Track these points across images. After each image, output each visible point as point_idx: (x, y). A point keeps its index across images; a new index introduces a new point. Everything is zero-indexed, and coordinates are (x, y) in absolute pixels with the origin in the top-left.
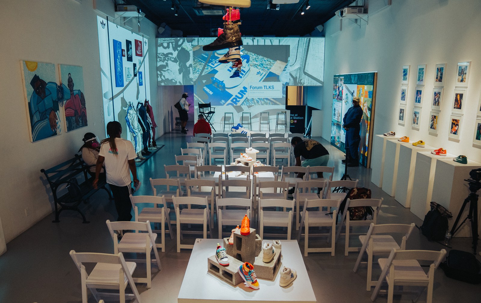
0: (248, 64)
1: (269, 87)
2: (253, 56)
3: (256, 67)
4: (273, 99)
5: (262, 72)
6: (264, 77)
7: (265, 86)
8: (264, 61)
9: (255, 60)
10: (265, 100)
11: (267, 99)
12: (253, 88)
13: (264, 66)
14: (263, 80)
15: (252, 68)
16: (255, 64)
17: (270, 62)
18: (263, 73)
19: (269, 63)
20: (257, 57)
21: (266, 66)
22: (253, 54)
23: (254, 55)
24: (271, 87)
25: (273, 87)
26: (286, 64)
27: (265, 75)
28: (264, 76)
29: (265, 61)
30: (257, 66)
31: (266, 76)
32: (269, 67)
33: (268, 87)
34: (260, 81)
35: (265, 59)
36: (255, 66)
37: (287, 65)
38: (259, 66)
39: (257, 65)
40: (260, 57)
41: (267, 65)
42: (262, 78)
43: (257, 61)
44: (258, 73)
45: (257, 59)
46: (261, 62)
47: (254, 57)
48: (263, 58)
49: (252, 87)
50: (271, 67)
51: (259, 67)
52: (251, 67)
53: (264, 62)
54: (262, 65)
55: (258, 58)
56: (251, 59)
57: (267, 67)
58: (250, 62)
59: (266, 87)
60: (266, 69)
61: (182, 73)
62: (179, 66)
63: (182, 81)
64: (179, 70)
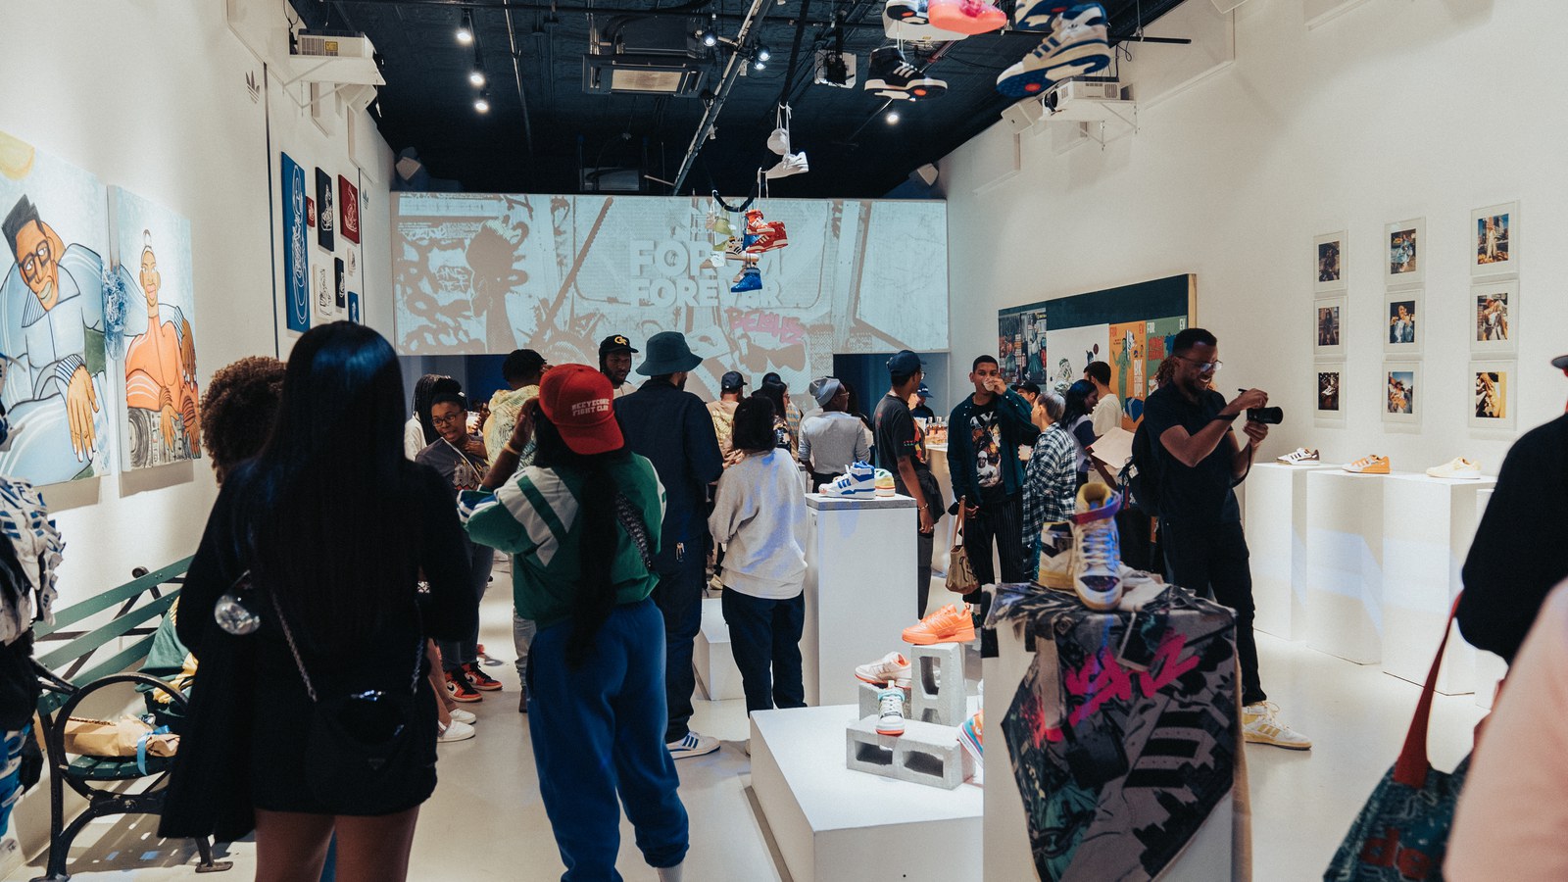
61: (485, 313)
62: (476, 290)
63: (484, 339)
64: (473, 300)
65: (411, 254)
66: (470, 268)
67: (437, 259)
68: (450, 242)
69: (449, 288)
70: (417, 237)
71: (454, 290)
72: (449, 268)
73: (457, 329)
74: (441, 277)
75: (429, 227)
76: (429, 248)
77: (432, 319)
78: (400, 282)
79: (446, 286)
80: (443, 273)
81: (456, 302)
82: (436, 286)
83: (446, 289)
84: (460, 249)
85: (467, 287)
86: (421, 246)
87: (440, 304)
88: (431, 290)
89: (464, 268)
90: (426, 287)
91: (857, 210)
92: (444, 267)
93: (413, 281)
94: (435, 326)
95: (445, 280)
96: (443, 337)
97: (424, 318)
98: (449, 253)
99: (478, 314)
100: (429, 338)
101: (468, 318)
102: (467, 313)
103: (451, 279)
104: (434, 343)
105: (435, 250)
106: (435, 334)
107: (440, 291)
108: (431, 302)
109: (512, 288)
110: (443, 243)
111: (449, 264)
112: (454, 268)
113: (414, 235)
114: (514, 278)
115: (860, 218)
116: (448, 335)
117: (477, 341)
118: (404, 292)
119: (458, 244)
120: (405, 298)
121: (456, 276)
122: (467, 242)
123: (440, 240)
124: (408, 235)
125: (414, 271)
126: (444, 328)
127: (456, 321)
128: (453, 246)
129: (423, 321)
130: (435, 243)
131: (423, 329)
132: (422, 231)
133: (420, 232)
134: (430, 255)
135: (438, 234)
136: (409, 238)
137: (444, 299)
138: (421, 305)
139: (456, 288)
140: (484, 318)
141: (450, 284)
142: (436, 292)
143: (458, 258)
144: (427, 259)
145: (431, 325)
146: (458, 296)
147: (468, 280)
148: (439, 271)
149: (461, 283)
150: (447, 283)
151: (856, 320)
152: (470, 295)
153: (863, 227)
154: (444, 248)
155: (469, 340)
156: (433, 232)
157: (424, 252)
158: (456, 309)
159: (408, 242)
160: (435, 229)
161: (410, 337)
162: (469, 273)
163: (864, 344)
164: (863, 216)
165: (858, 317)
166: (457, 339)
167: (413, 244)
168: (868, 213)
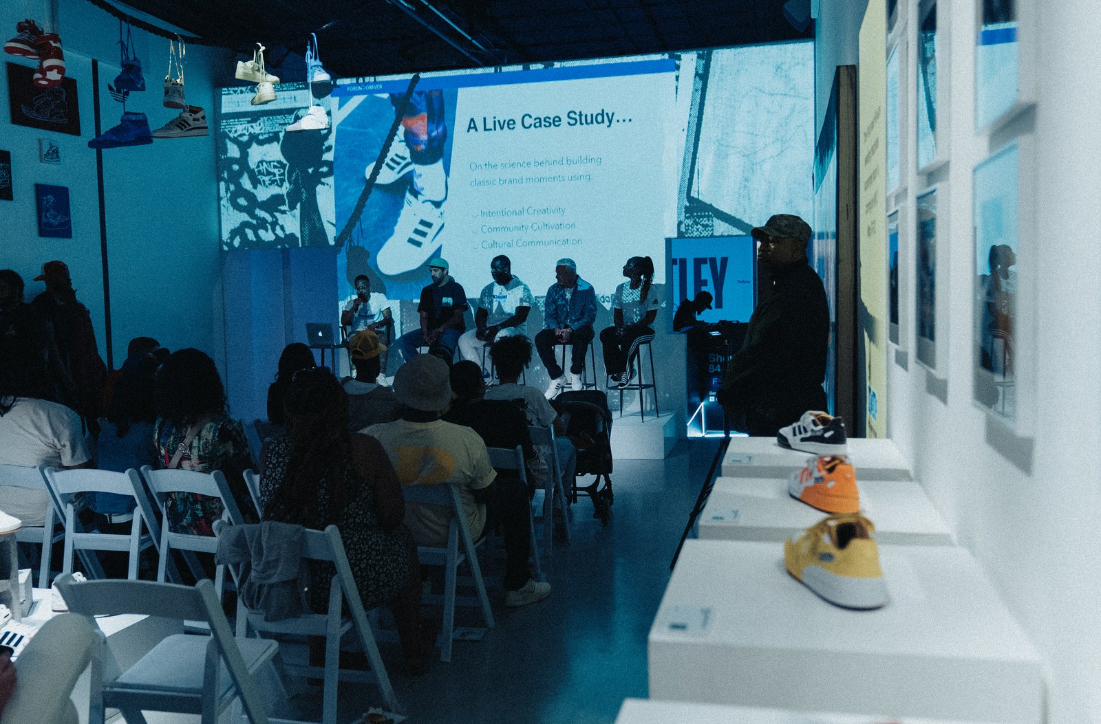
61: (298, 206)
62: (290, 183)
63: (298, 235)
64: (288, 194)
65: (233, 151)
66: (285, 162)
67: (256, 154)
68: (266, 136)
69: (267, 183)
70: (239, 133)
71: (270, 184)
72: (266, 162)
73: (274, 224)
74: (259, 171)
75: (249, 122)
76: (248, 145)
77: (253, 216)
78: (223, 179)
79: (264, 181)
80: (261, 168)
81: (273, 196)
82: (255, 182)
83: (265, 184)
84: (276, 143)
85: (282, 181)
86: (242, 142)
87: (259, 200)
88: (251, 186)
89: (279, 162)
90: (246, 183)
91: (694, 64)
92: (261, 162)
93: (235, 178)
94: (254, 222)
95: (263, 174)
96: (261, 232)
97: (245, 215)
98: (267, 146)
99: (292, 208)
100: (250, 235)
101: (284, 212)
102: (282, 208)
103: (269, 173)
104: (255, 239)
105: (254, 145)
106: (255, 229)
107: (259, 185)
108: (251, 197)
109: (323, 180)
110: (261, 137)
111: (267, 159)
112: (270, 162)
113: (236, 131)
114: (325, 169)
115: (697, 74)
116: (267, 230)
117: (292, 235)
118: (227, 189)
119: (274, 138)
120: (229, 195)
121: (272, 170)
122: (282, 135)
123: (259, 134)
124: (230, 132)
125: (236, 167)
126: (262, 224)
127: (273, 216)
128: (269, 140)
129: (245, 217)
130: (254, 138)
131: (245, 225)
132: (243, 126)
133: (241, 129)
134: (249, 150)
135: (256, 129)
136: (231, 135)
137: (263, 194)
138: (242, 201)
139: (273, 182)
140: (297, 212)
141: (267, 179)
142: (255, 187)
143: (274, 152)
144: (247, 155)
145: (251, 220)
146: (275, 190)
147: (283, 174)
148: (258, 166)
149: (277, 177)
150: (264, 178)
151: (690, 199)
152: (285, 189)
153: (699, 85)
154: (261, 143)
155: (286, 235)
156: (252, 127)
157: (244, 147)
158: (273, 204)
159: (230, 139)
160: (254, 125)
161: (234, 233)
162: (283, 166)
163: (703, 225)
164: (700, 72)
165: (694, 194)
166: (276, 235)
167: (235, 141)
168: (707, 67)
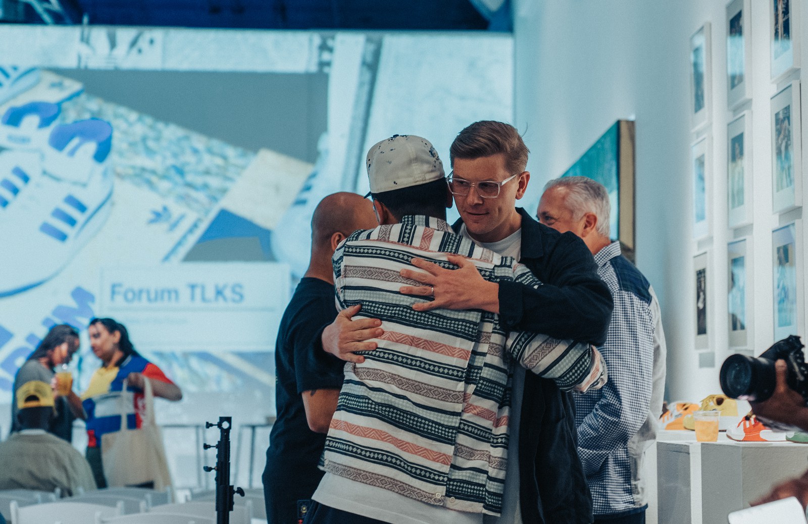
0: (100, 168)
1: (219, 293)
2: (131, 124)
3: (150, 184)
4: (242, 355)
5: (176, 209)
6: (192, 240)
7: (193, 287)
8: (188, 151)
9: (140, 148)
10: (194, 363)
11: (205, 357)
12: (130, 295)
13: (190, 178)
14: (183, 251)
15: (125, 190)
16: (143, 170)
17: (225, 158)
18: (182, 217)
19: (219, 161)
20: (151, 134)
21: (199, 180)
22: (133, 116)
23: (140, 119)
24: (228, 293)
25: (238, 289)
26: (310, 169)
27: (195, 226)
28: (191, 231)
29: (195, 151)
30: (154, 179)
31: (199, 232)
32: (214, 182)
33: (210, 293)
34: (167, 258)
35: (199, 141)
36: (142, 177)
37: (313, 176)
38: (164, 177)
39: (154, 172)
40: (171, 132)
41: (207, 172)
42: (179, 244)
43: (150, 152)
44: (158, 216)
45: (151, 144)
46: (175, 155)
47: (139, 129)
48: (187, 138)
49: (122, 290)
50: (228, 184)
51: (164, 185)
52: (117, 181)
53: (189, 158)
54: (180, 172)
55: (158, 139)
56: (118, 141)
57: (206, 186)
58: (113, 158)
59: (198, 291)
60: (201, 196)
168: (377, 54)
